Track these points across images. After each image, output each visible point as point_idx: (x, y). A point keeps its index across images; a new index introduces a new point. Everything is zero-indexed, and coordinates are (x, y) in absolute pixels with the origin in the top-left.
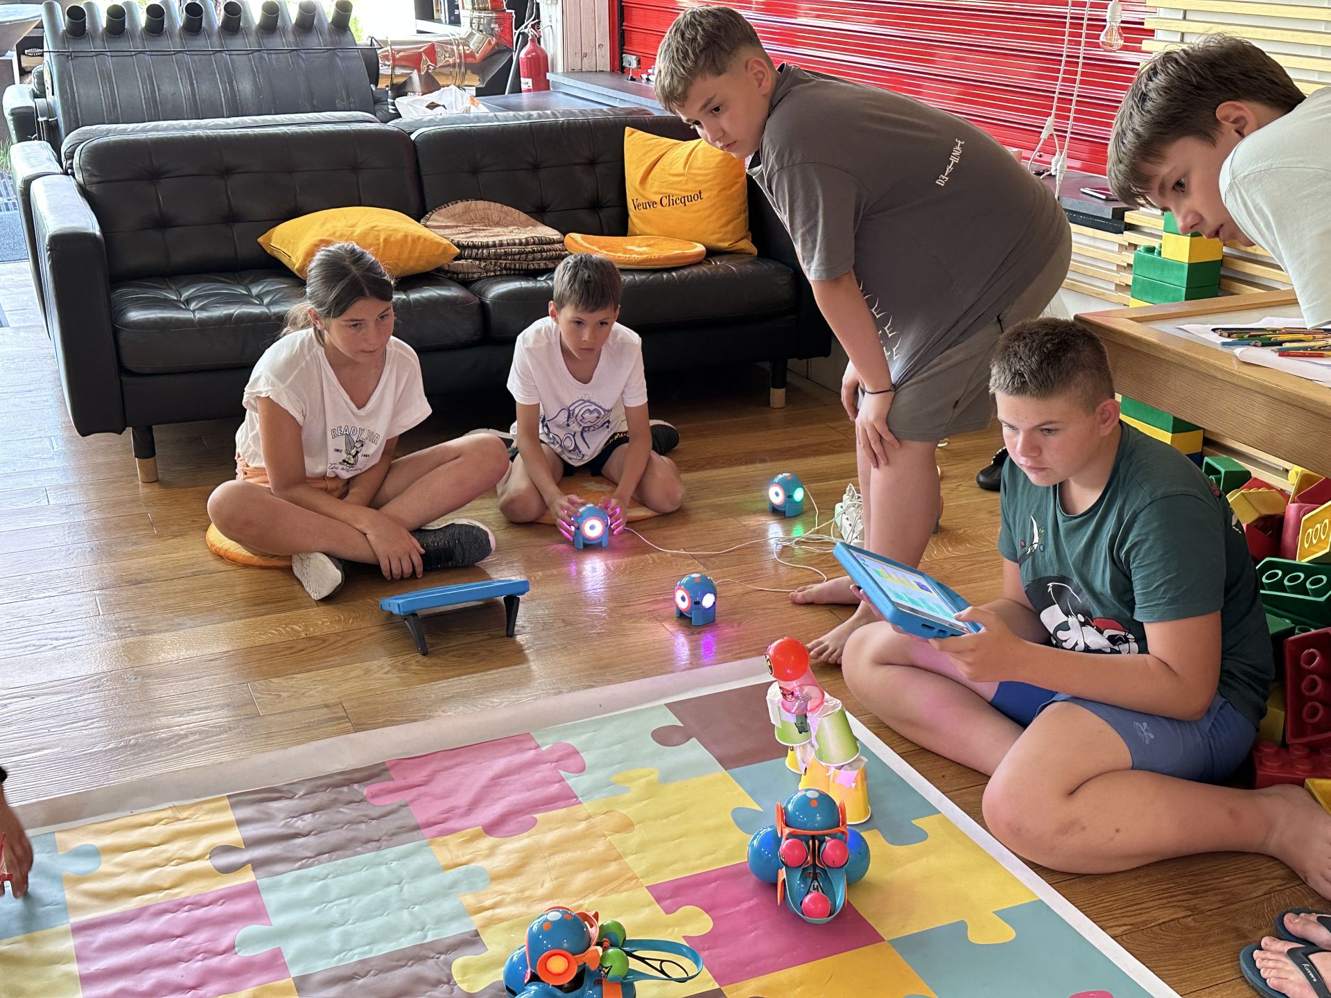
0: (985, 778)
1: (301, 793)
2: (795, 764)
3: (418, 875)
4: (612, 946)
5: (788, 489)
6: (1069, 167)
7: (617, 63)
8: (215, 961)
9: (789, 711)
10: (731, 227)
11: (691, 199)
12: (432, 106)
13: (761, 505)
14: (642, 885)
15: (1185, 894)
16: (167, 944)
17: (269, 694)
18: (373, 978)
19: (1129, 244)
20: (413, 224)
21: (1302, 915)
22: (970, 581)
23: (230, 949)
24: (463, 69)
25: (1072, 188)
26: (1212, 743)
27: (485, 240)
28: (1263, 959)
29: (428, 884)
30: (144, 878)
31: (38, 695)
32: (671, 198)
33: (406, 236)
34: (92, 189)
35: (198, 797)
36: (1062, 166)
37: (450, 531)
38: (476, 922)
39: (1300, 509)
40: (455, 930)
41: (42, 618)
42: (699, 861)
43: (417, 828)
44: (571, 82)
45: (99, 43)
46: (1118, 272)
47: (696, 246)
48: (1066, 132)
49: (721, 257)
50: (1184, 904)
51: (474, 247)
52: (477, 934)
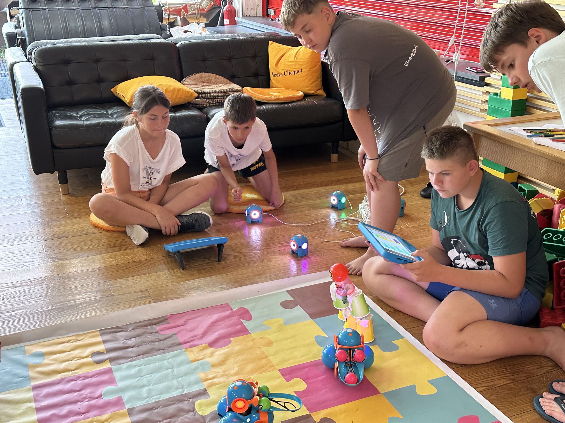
0: (424, 323)
1: (130, 329)
2: (343, 318)
3: (180, 364)
4: (264, 396)
5: (339, 197)
6: (461, 58)
7: (265, 13)
8: (93, 402)
9: (339, 294)
10: (314, 85)
11: (297, 72)
12: (186, 32)
13: (327, 205)
14: (277, 369)
15: (509, 373)
16: (73, 394)
17: (117, 286)
18: (161, 409)
19: (487, 91)
20: (178, 83)
21: (560, 382)
22: (418, 238)
23: (100, 396)
24: (199, 16)
25: (462, 67)
26: (522, 309)
27: (208, 90)
28: (544, 402)
29: (184, 368)
30: (63, 366)
31: (18, 287)
32: (289, 72)
33: (175, 88)
34: (40, 68)
35: (86, 331)
36: (458, 58)
37: (193, 216)
38: (205, 385)
39: (560, 207)
40: (196, 388)
41: (19, 253)
42: (301, 359)
43: (180, 344)
44: (246, 21)
45: (43, 4)
46: (481, 104)
47: (299, 93)
48: (460, 43)
49: (310, 97)
50: (511, 377)
51: (204, 93)
52: (205, 390)
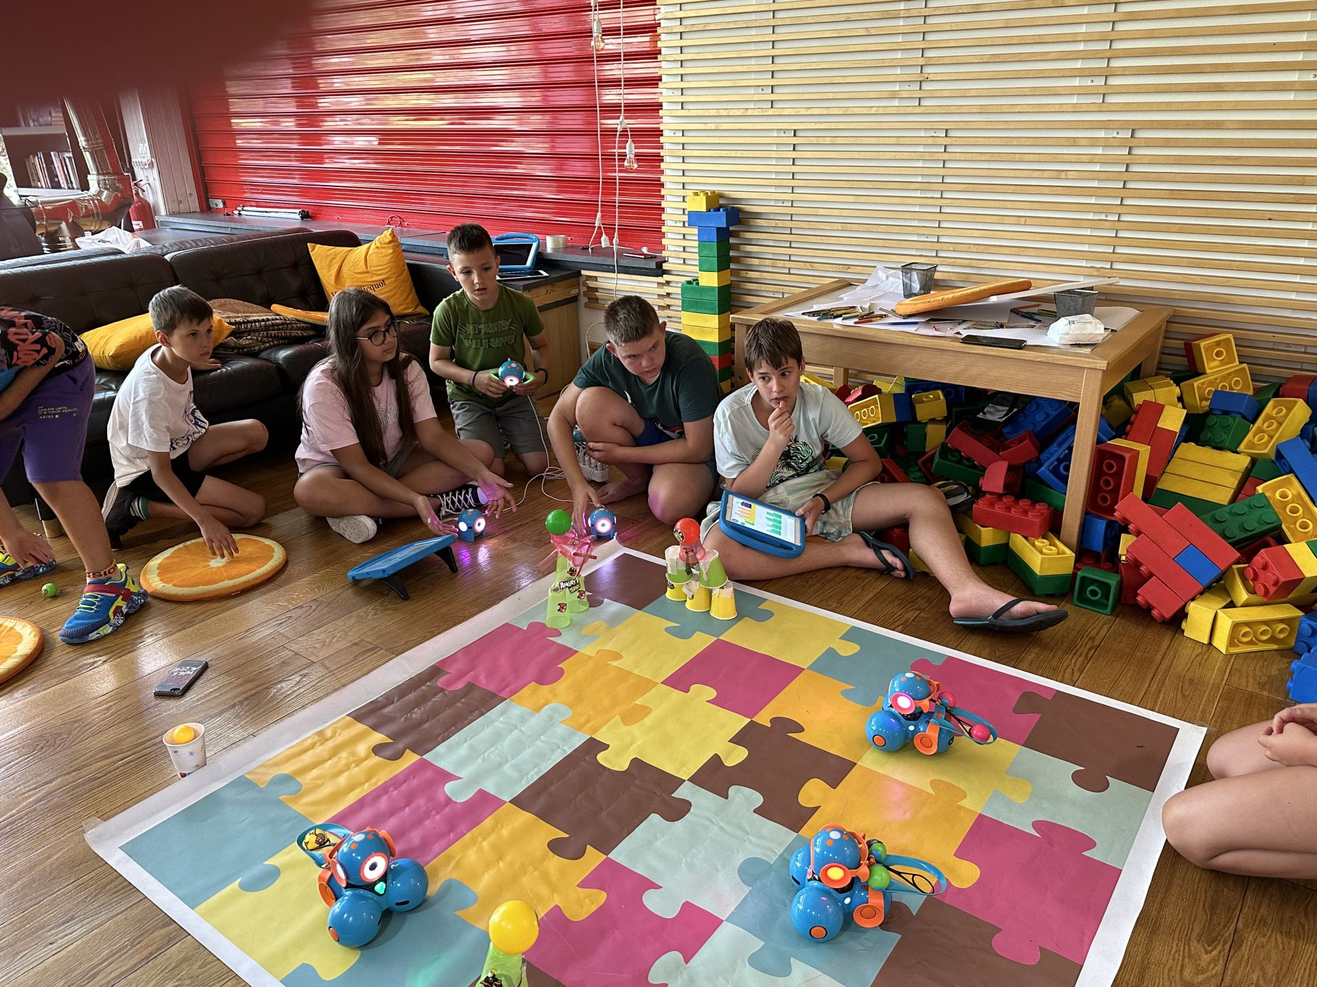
1: (395, 699)
3: (523, 720)
7: (204, 205)
11: (378, 286)
14: (658, 683)
16: (402, 813)
18: (558, 784)
19: (667, 281)
23: (449, 800)
25: (620, 254)
29: (535, 723)
30: (342, 780)
43: (495, 694)
52: (594, 740)
